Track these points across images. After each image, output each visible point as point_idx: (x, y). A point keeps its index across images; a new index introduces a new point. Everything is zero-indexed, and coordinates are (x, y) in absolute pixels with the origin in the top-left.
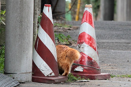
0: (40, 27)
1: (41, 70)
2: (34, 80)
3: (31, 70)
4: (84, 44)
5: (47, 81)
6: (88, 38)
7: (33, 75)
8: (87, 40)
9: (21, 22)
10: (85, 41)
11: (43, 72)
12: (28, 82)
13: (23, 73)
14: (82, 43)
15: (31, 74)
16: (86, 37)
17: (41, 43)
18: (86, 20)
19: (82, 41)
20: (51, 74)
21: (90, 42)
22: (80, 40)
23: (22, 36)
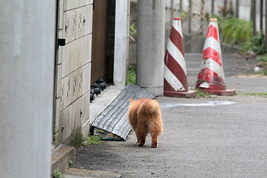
0: (170, 41)
1: (171, 85)
2: (165, 94)
3: (163, 85)
4: (210, 59)
5: (178, 96)
6: (214, 54)
7: (165, 90)
8: (213, 55)
9: (153, 35)
10: (211, 57)
11: (173, 87)
12: (161, 96)
13: (155, 87)
14: (208, 58)
15: (163, 88)
16: (212, 52)
17: (171, 58)
18: (212, 34)
19: (207, 56)
20: (181, 89)
21: (216, 57)
22: (205, 55)
23: (154, 50)
